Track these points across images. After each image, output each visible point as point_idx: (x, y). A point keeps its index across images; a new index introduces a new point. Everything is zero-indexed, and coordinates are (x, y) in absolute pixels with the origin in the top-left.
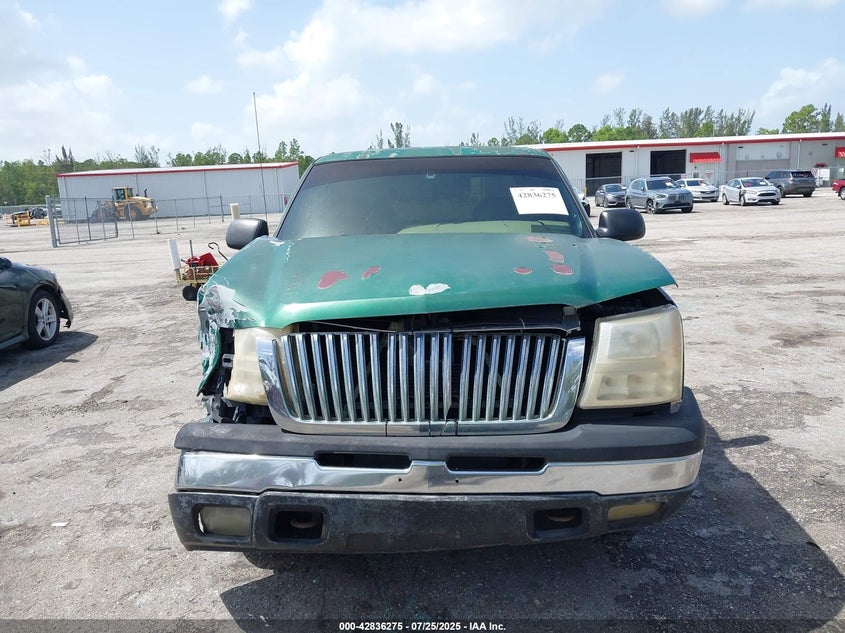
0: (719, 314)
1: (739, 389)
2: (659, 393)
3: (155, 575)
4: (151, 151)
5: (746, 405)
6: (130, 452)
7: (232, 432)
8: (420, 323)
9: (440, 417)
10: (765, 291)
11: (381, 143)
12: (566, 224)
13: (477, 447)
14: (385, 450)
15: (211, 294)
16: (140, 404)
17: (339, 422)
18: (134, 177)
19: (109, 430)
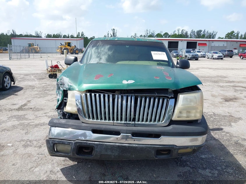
0: (206, 91)
1: (213, 114)
2: (195, 117)
3: (40, 162)
4: (40, 33)
5: (215, 119)
6: (32, 124)
7: (66, 122)
8: (125, 92)
9: (130, 120)
10: (219, 85)
11: (108, 34)
12: (167, 63)
13: (141, 130)
14: (113, 130)
15: (61, 79)
16: (35, 109)
17: (99, 121)
18: (34, 40)
19: (26, 117)
